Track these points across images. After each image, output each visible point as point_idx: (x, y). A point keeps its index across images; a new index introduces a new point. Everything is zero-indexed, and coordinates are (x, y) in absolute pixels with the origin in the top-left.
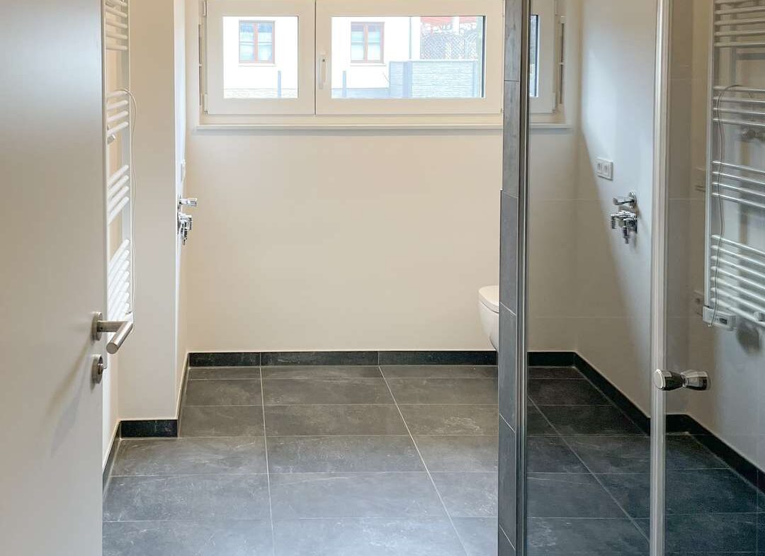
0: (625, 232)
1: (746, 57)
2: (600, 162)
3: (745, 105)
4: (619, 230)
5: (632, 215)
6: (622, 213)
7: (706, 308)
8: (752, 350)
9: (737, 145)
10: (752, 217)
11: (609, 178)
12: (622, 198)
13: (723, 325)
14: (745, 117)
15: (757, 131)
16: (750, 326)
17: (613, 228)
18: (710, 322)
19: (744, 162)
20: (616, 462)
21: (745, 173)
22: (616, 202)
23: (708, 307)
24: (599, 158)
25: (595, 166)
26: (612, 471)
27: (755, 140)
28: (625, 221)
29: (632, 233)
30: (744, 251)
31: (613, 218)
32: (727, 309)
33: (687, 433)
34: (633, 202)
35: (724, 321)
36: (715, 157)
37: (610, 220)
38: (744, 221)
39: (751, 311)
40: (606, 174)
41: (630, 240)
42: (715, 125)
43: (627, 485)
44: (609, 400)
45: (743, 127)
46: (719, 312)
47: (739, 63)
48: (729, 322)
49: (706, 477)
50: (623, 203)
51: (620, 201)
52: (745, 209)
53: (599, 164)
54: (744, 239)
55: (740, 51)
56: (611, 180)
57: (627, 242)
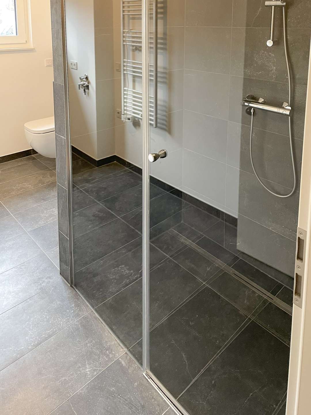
0: (84, 90)
1: (134, 19)
2: (72, 62)
3: (133, 37)
4: (82, 90)
5: (86, 83)
6: (82, 83)
7: (122, 115)
8: (137, 127)
9: (131, 53)
10: (136, 79)
11: (76, 69)
12: (82, 77)
13: (129, 121)
14: (133, 42)
15: (138, 47)
16: (137, 119)
17: (79, 89)
18: (124, 120)
19: (134, 59)
20: (88, 181)
21: (134, 63)
22: (80, 79)
23: (123, 115)
24: (71, 60)
25: (70, 64)
26: (88, 186)
27: (138, 51)
28: (84, 86)
29: (87, 91)
30: (134, 93)
31: (79, 85)
32: (130, 114)
33: (115, 162)
34: (87, 78)
35: (129, 119)
36: (124, 58)
37: (78, 86)
38: (134, 81)
39: (138, 114)
40: (75, 67)
41: (86, 93)
42: (124, 45)
43: (94, 189)
44: (81, 158)
45: (133, 46)
46: (127, 116)
47: (131, 21)
48: (131, 119)
49: (124, 176)
50: (83, 79)
51: (82, 78)
52: (134, 77)
53: (71, 63)
54: (134, 88)
55: (131, 16)
56: (77, 69)
57: (85, 94)
